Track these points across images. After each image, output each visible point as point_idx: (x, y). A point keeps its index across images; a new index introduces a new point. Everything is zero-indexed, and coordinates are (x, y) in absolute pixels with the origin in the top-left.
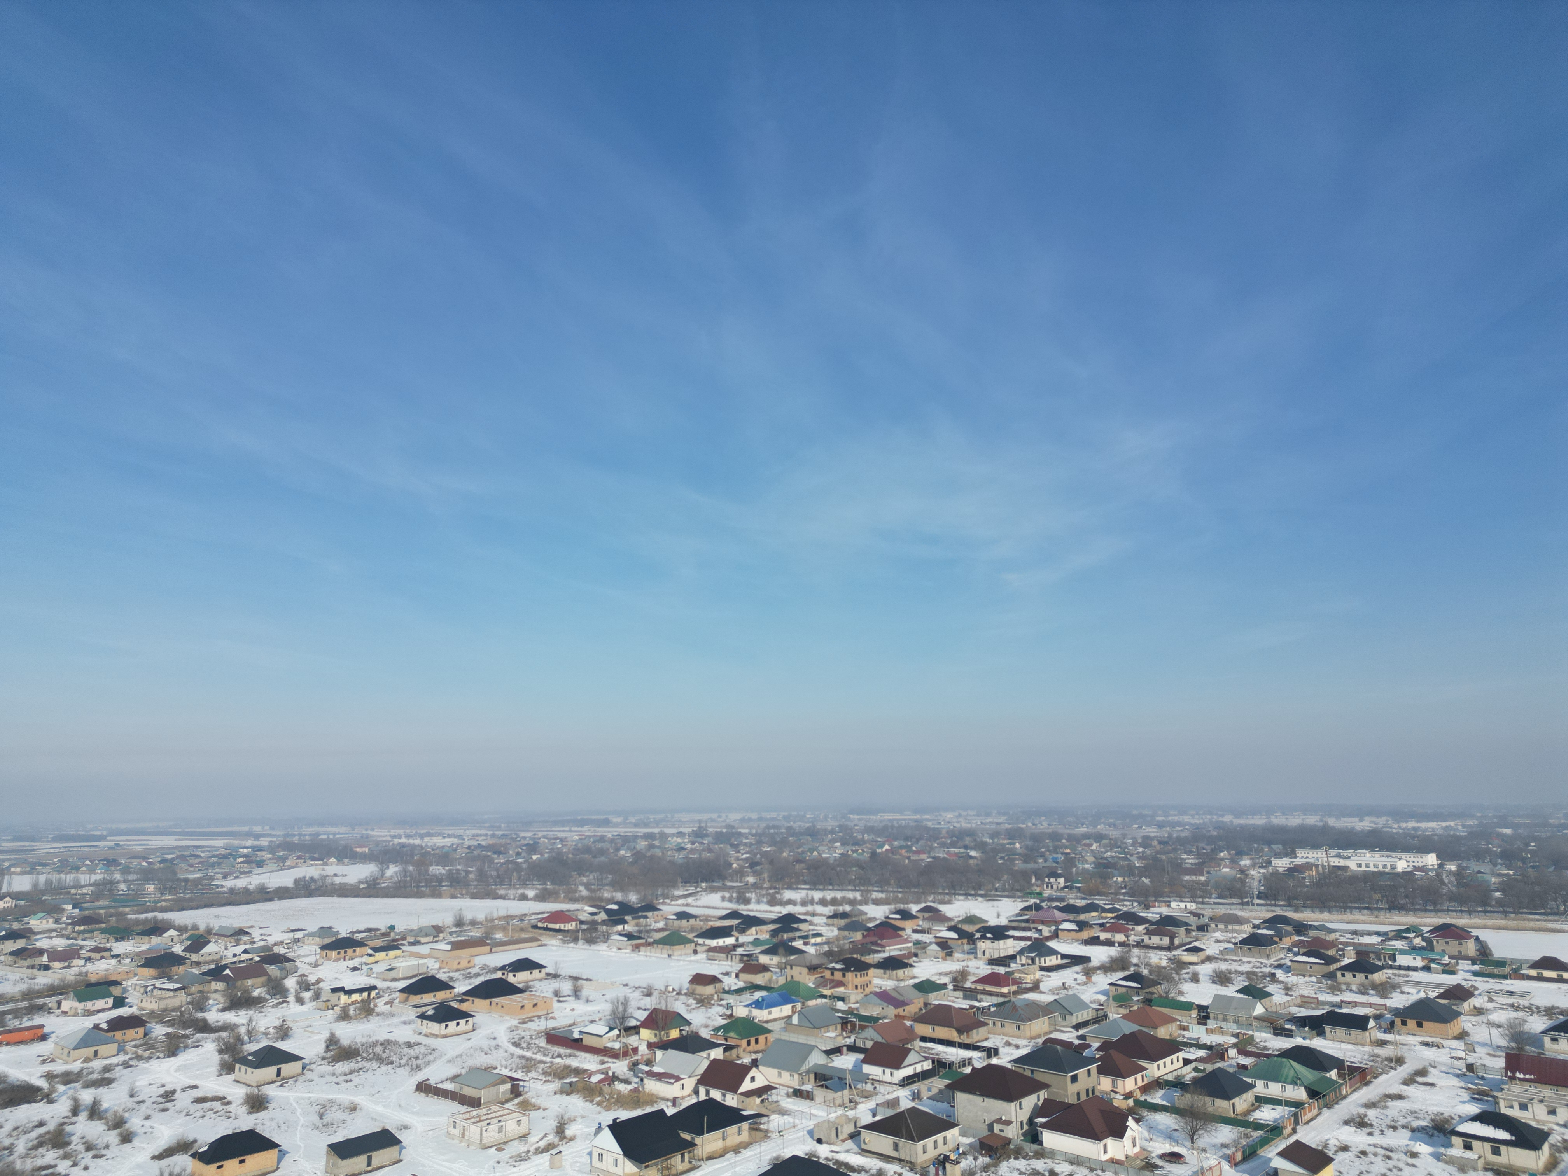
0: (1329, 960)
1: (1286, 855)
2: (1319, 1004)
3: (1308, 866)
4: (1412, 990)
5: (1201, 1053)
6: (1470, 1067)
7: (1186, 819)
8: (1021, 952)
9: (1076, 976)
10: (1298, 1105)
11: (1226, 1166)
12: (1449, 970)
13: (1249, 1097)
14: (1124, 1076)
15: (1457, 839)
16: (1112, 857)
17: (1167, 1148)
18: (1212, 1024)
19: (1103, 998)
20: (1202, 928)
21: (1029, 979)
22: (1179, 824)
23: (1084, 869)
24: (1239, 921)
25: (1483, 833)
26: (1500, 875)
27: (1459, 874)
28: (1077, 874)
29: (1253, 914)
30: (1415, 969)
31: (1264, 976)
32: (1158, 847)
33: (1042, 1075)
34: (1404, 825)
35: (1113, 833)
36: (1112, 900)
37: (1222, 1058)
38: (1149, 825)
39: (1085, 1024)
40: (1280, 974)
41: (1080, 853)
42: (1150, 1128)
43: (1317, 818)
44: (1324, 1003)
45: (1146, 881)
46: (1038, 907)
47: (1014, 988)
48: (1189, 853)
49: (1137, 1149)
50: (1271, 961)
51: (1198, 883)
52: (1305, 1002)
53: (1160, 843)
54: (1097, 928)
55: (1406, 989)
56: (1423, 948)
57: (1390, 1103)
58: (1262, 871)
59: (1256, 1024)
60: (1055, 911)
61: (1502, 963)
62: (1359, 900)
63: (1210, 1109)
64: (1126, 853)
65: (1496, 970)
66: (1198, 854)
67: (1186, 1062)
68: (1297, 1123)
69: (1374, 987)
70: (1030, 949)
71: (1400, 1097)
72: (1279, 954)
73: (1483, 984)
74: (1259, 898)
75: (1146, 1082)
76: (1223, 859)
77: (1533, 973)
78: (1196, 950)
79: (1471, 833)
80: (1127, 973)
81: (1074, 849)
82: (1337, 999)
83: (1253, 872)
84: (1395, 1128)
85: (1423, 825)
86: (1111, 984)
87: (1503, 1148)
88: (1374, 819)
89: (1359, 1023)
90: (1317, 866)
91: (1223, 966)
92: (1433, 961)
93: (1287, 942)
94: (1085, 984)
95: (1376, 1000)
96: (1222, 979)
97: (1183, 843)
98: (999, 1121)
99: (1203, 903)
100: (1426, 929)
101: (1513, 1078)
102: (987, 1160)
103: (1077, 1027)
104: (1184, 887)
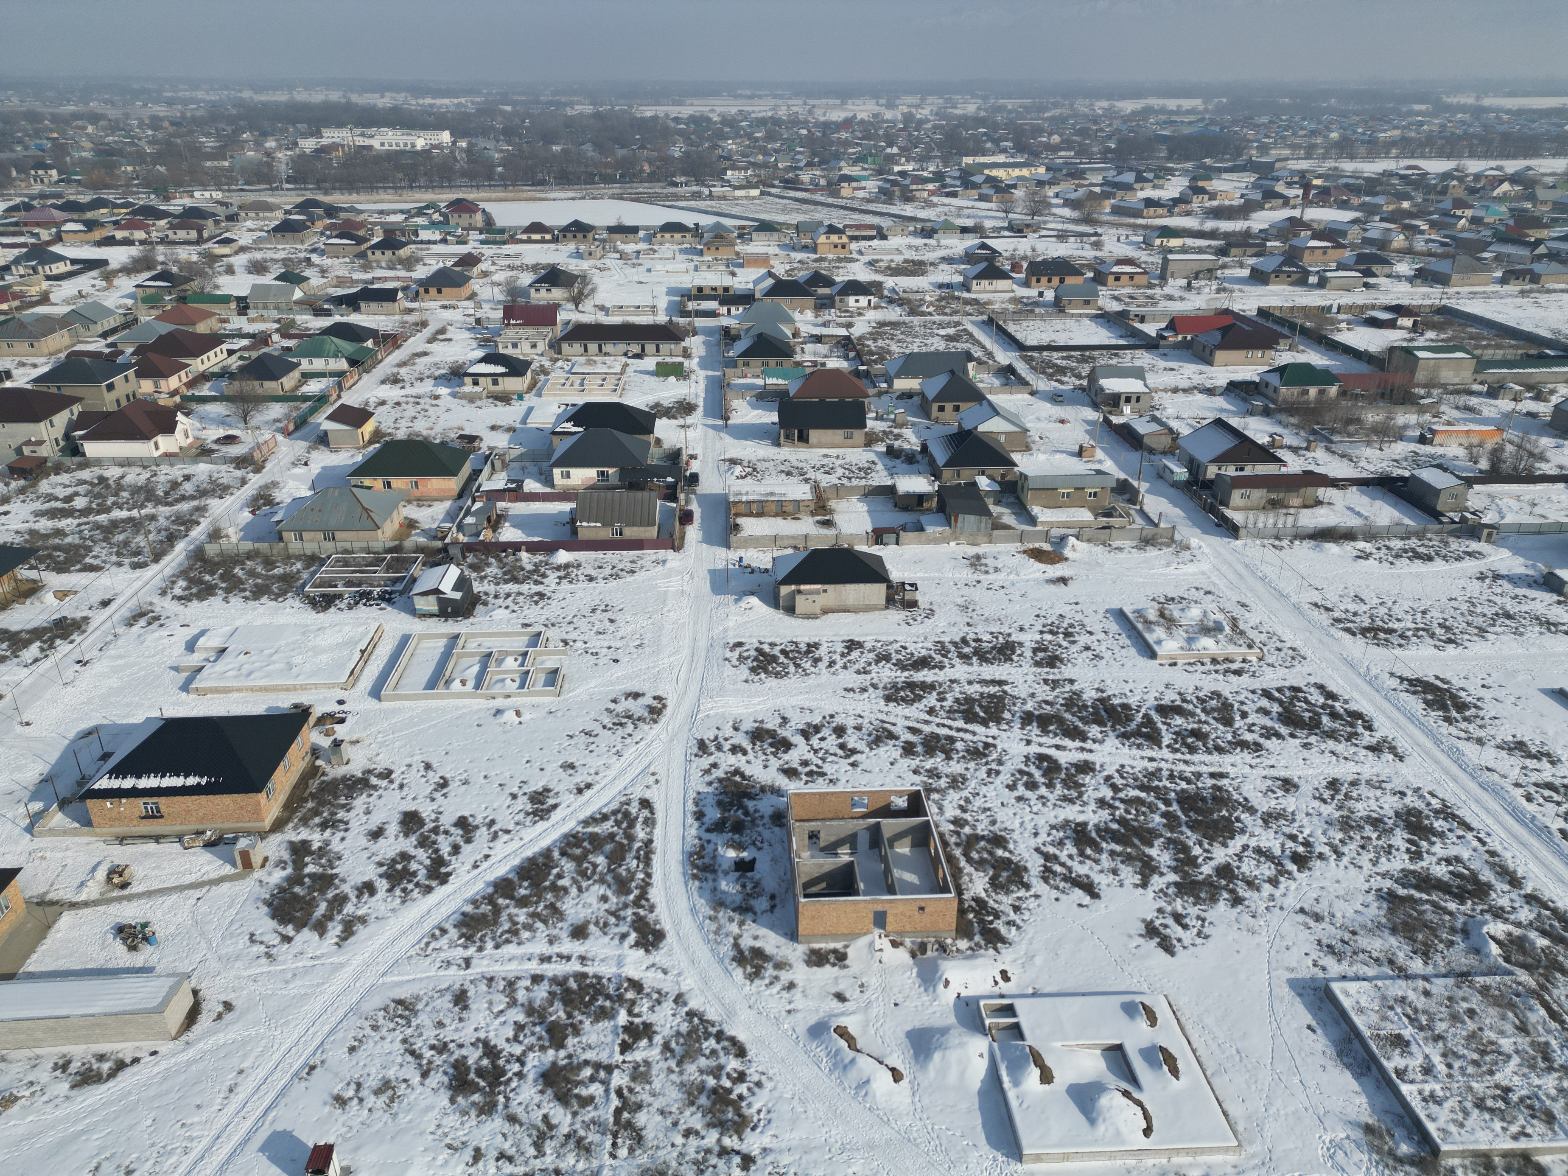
0: (360, 241)
1: (312, 135)
2: (353, 282)
3: (334, 146)
4: (433, 262)
5: (245, 342)
6: (478, 321)
7: (200, 94)
8: (17, 261)
9: (94, 282)
10: (341, 374)
11: (280, 437)
12: (462, 241)
13: (296, 374)
14: (166, 376)
15: (467, 116)
16: (115, 142)
17: (221, 432)
18: (252, 313)
19: (130, 302)
20: (232, 218)
21: (34, 290)
22: (193, 101)
23: (81, 157)
24: (269, 208)
25: (487, 110)
26: (502, 151)
27: (469, 151)
28: (73, 164)
29: (284, 199)
30: (435, 242)
31: (300, 262)
32: (171, 129)
33: (70, 389)
34: (421, 102)
35: (112, 113)
36: (124, 193)
37: (266, 344)
38: (156, 102)
39: (114, 331)
40: (315, 258)
41: (73, 139)
42: (201, 419)
43: (341, 93)
44: (358, 281)
45: (162, 169)
46: (27, 207)
47: (16, 303)
48: (208, 135)
49: (190, 440)
50: (305, 246)
51: (222, 169)
52: (341, 282)
53: (172, 124)
54: (110, 227)
55: (427, 261)
56: (440, 222)
57: (418, 360)
58: (289, 153)
59: (295, 308)
60: (54, 211)
61: (502, 231)
62: (384, 179)
63: (260, 391)
64: (132, 137)
65: (498, 238)
66: (219, 137)
67: (231, 352)
68: (341, 389)
69: (401, 261)
70: (27, 257)
71: (425, 354)
72: (313, 239)
73: (488, 251)
74: (288, 182)
75: (191, 377)
76: (246, 141)
77: (524, 237)
78: (228, 241)
79: (478, 110)
80: (153, 273)
81: (63, 133)
82: (368, 276)
83: (279, 155)
84: (422, 379)
85: (439, 102)
86: (138, 286)
87: (500, 379)
88: (394, 95)
89: (389, 296)
90: (343, 146)
91: (258, 256)
92: (449, 233)
93: (319, 226)
94: (105, 289)
95: (403, 273)
96: (258, 268)
97: (198, 124)
98: (28, 443)
99: (229, 191)
100: (443, 205)
101: (508, 325)
102: (22, 482)
103: (105, 335)
104: (207, 174)
